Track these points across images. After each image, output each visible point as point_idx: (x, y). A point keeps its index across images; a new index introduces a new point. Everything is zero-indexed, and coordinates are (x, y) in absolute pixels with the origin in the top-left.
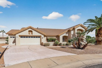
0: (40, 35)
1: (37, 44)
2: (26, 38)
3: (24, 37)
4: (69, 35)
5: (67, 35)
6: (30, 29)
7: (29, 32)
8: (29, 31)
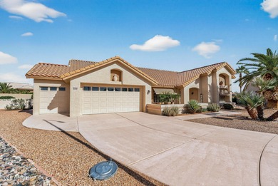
0: (141, 83)
1: (132, 109)
2: (99, 93)
3: (95, 89)
4: (201, 86)
5: (197, 86)
6: (116, 67)
7: (113, 74)
8: (113, 71)
